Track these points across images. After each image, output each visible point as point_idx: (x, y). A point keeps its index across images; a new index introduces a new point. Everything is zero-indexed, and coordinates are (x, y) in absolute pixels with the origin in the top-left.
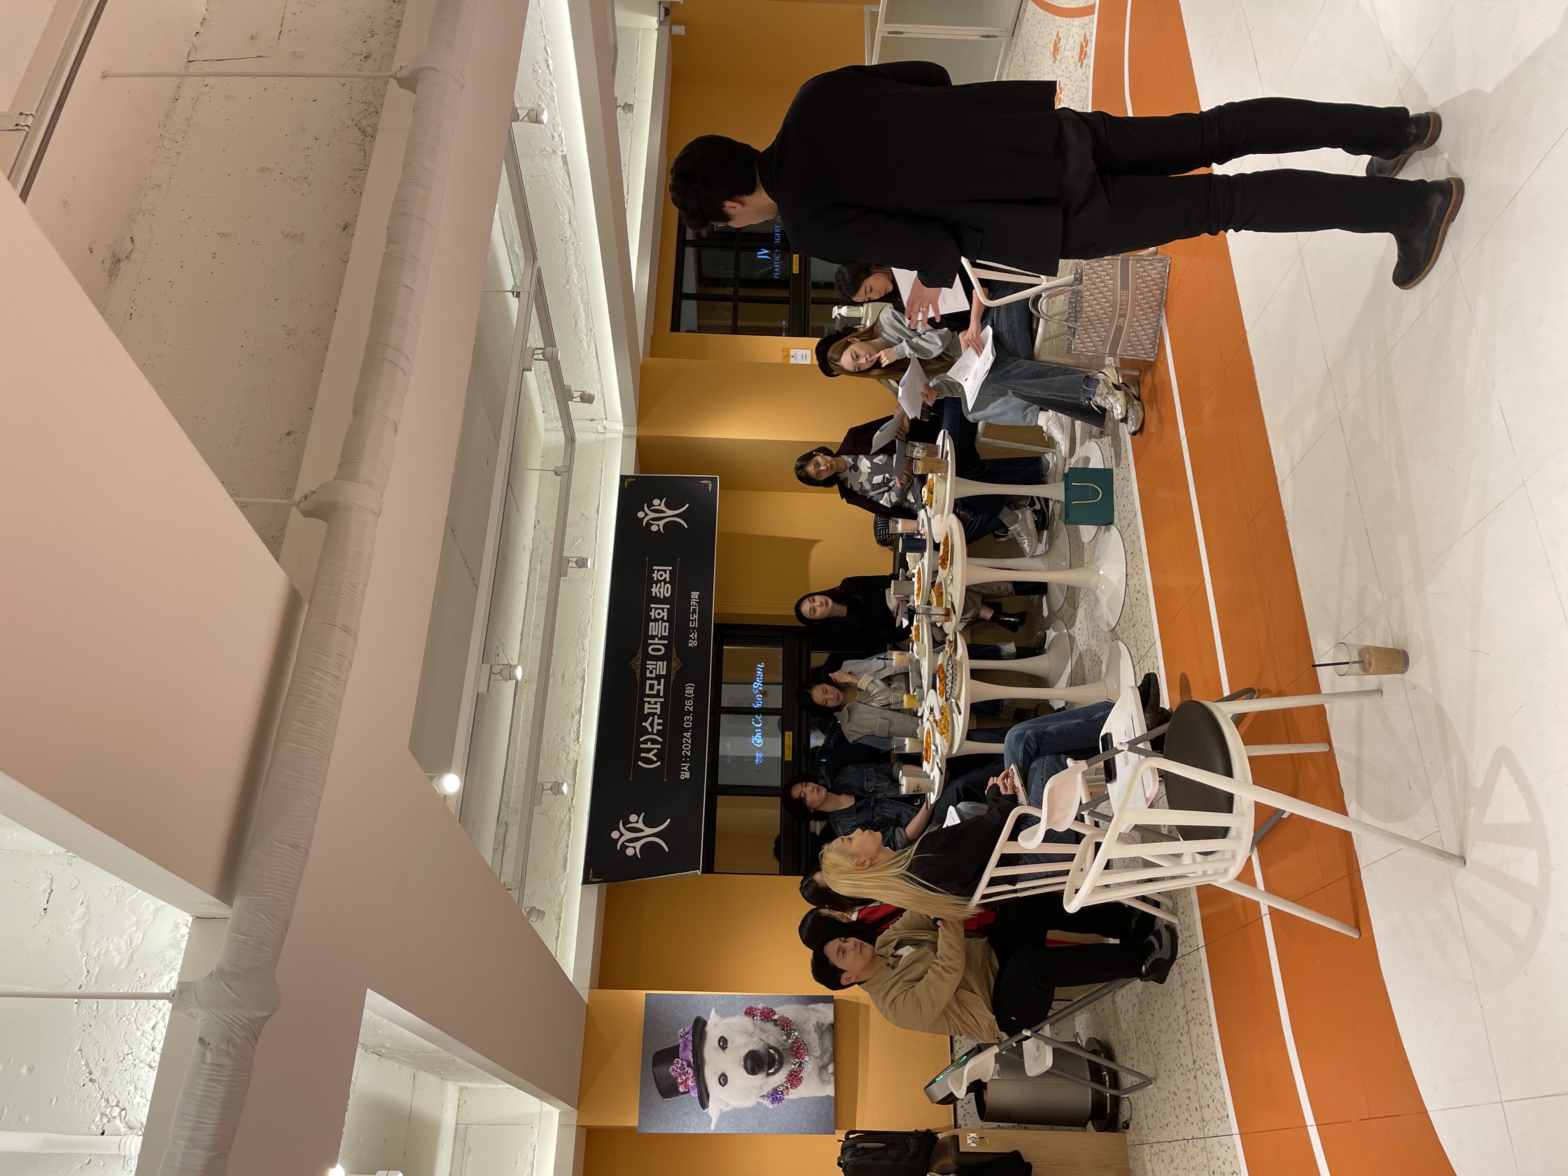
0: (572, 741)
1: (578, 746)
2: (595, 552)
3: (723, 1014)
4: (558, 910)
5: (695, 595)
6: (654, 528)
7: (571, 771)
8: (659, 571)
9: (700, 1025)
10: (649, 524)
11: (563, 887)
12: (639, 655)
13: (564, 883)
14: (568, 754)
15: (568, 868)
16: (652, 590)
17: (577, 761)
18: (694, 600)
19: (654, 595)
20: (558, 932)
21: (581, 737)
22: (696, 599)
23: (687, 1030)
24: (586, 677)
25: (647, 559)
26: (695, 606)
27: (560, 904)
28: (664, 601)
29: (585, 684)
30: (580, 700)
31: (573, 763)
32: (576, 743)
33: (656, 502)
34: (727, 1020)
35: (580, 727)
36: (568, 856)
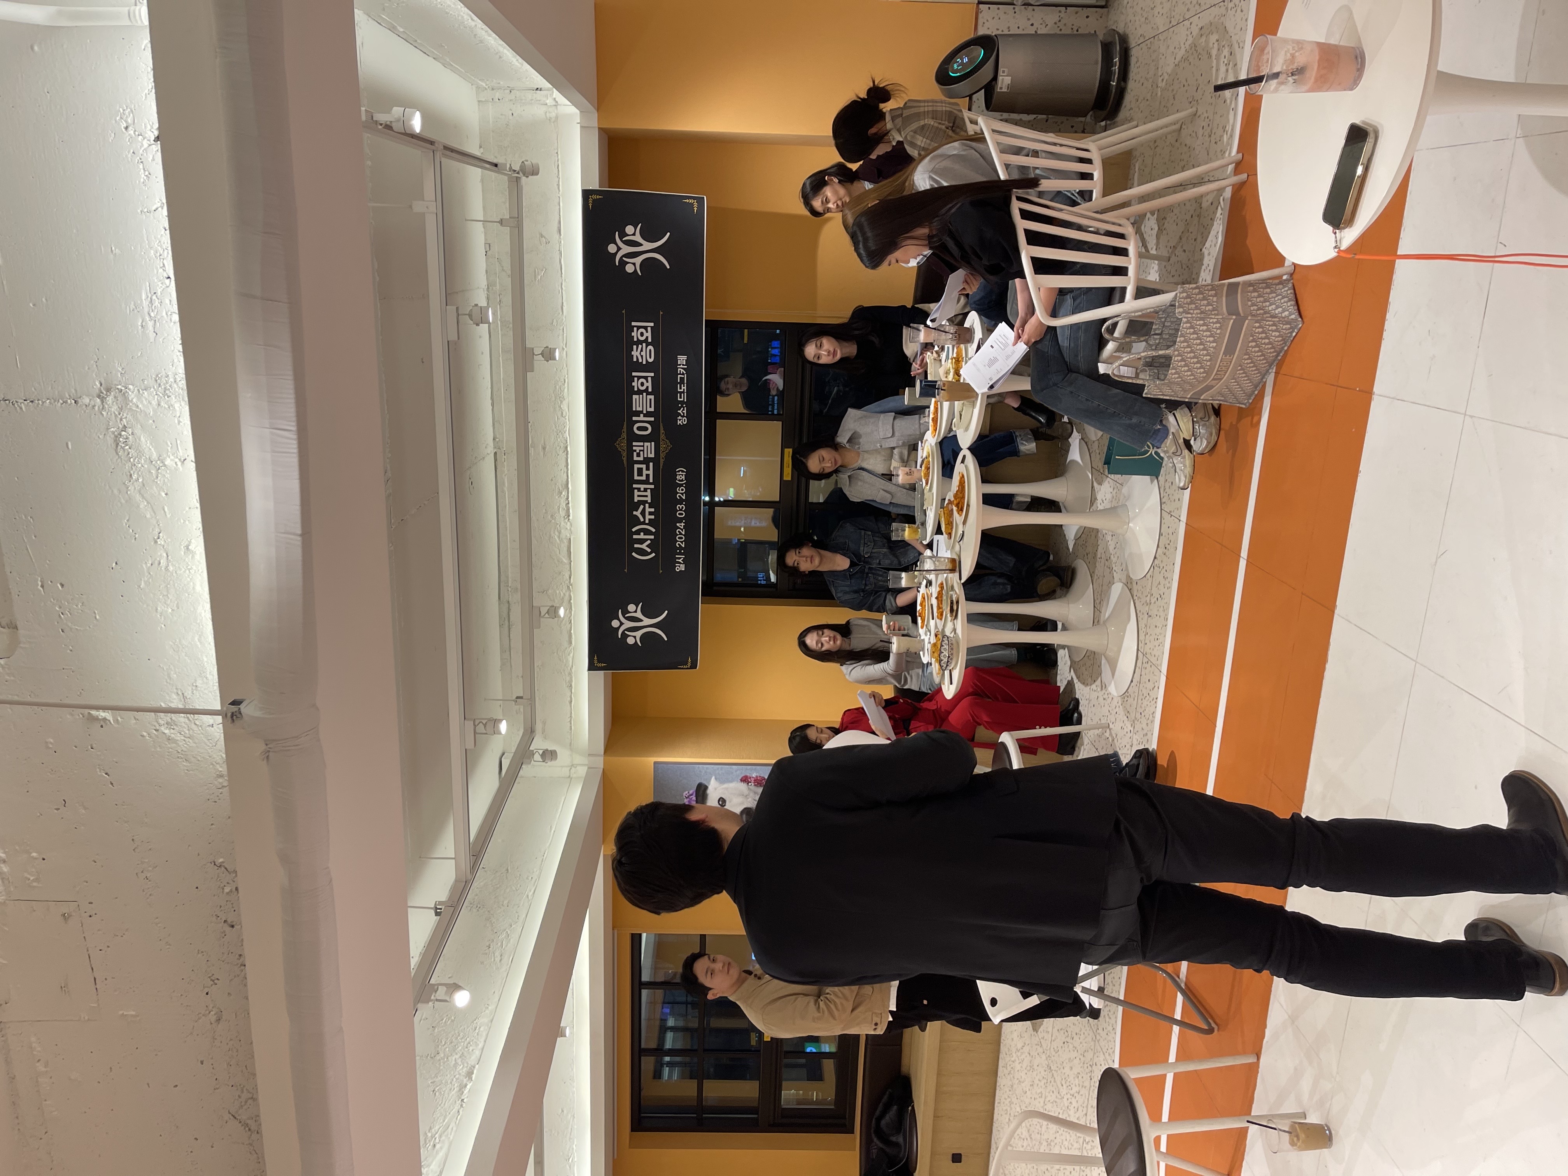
0: (562, 519)
1: (569, 523)
2: (562, 289)
3: (721, 780)
4: (568, 679)
5: (682, 359)
6: (629, 269)
7: (565, 549)
8: (639, 328)
9: (703, 788)
10: (623, 264)
11: (570, 660)
12: (624, 435)
13: (571, 655)
14: (560, 533)
15: (573, 643)
16: (633, 353)
17: (570, 539)
18: (681, 366)
19: (635, 360)
20: (571, 697)
21: (571, 515)
22: (683, 365)
23: (691, 792)
24: (569, 448)
25: (624, 312)
26: (683, 374)
27: (570, 674)
28: (647, 367)
29: (569, 456)
30: (565, 474)
31: (566, 543)
32: (567, 520)
33: (629, 229)
34: (726, 786)
35: (568, 503)
36: (572, 632)
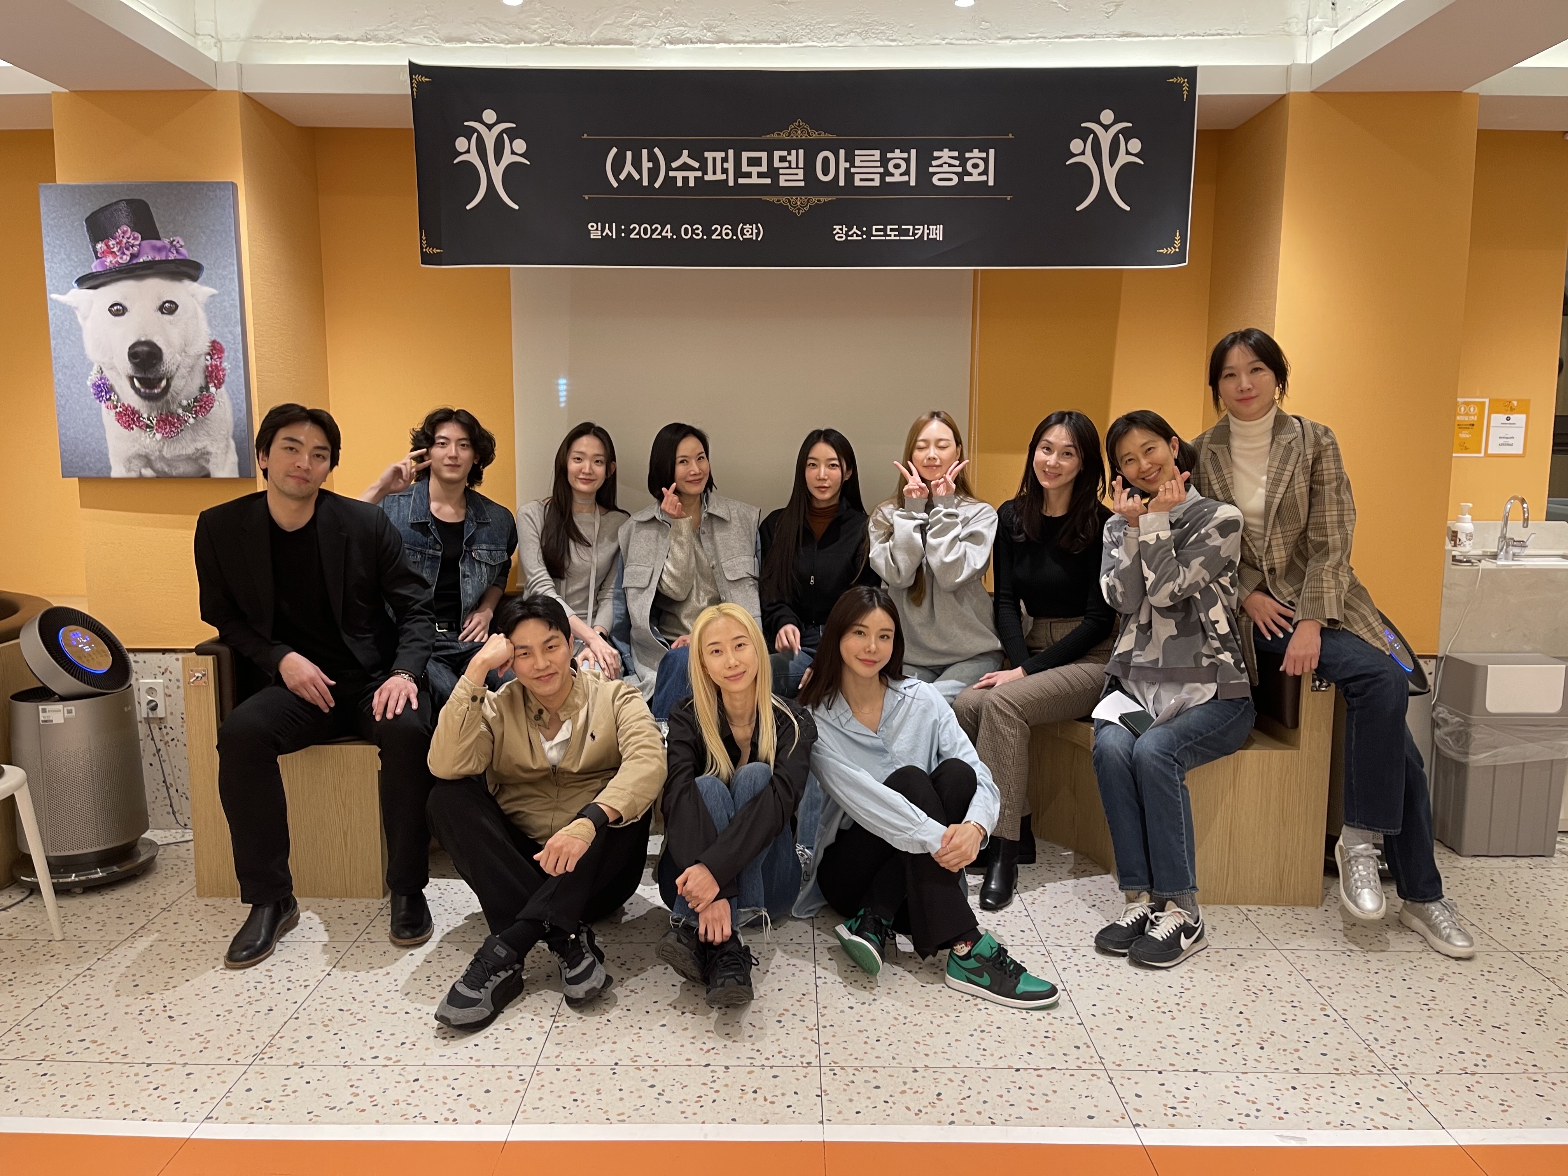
0: (665, 31)
1: (658, 42)
2: (1037, 38)
3: (210, 305)
4: (382, 34)
5: (937, 232)
6: (1076, 145)
7: (612, 35)
8: (986, 160)
9: (192, 272)
10: (1084, 134)
11: (417, 40)
12: (815, 135)
13: (425, 42)
14: (642, 26)
15: (448, 45)
16: (946, 150)
17: (631, 44)
18: (926, 231)
19: (936, 154)
20: (347, 39)
21: (673, 47)
22: (928, 234)
23: (182, 250)
24: (783, 45)
25: (1011, 136)
26: (914, 234)
27: (390, 38)
28: (924, 175)
29: (772, 45)
30: (741, 38)
31: (625, 36)
32: (663, 38)
33: (1135, 145)
34: (202, 314)
35: (692, 42)
36: (468, 44)
